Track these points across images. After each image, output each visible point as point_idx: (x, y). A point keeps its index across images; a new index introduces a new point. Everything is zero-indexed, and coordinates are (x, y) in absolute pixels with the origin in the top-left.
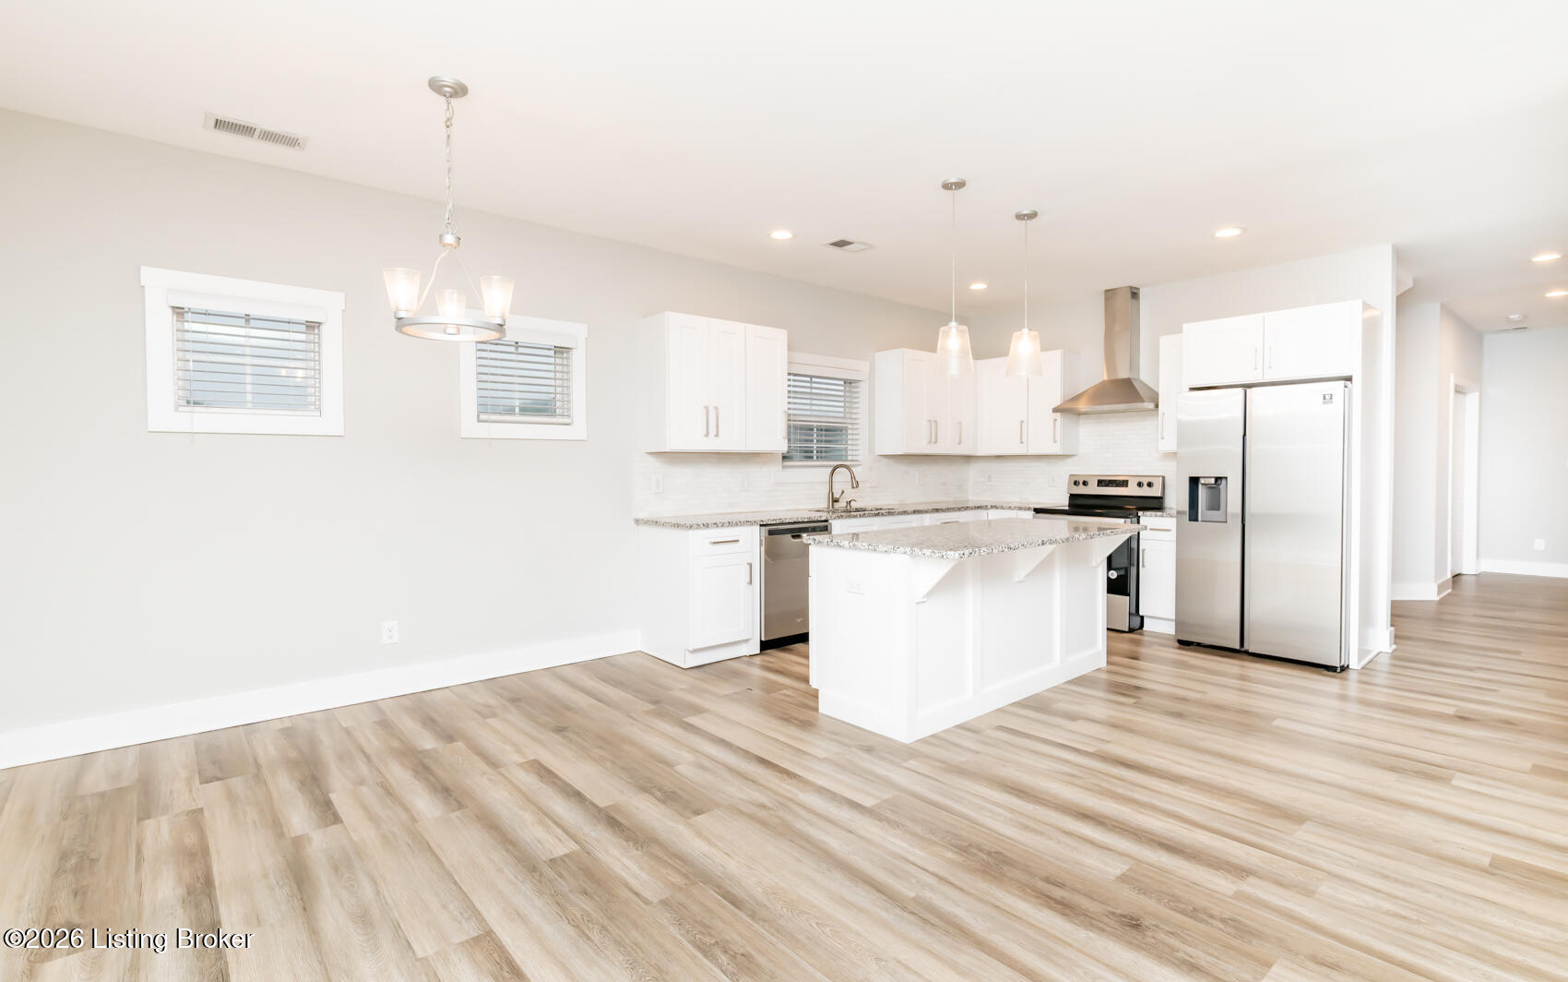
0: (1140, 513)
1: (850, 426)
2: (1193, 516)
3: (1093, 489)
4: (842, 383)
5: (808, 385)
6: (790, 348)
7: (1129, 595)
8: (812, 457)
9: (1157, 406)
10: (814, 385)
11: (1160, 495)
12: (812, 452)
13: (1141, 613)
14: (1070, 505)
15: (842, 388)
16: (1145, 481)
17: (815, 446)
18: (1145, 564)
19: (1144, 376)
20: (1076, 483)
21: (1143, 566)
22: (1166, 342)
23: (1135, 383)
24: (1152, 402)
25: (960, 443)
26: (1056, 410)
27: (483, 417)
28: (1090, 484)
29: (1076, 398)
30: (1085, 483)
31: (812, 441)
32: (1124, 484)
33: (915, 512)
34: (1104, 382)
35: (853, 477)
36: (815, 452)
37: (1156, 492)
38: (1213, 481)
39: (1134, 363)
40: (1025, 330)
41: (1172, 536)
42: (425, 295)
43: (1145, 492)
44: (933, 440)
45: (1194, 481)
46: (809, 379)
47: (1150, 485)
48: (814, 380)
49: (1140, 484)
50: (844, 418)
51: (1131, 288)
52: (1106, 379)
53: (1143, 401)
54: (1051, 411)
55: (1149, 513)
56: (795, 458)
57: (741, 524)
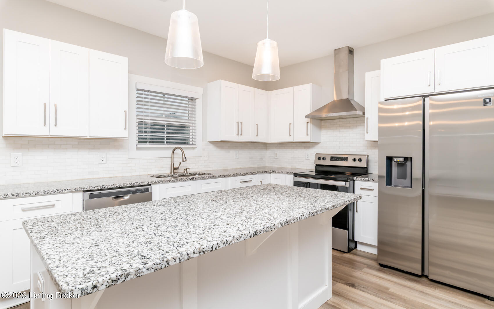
0: (355, 178)
1: (191, 125)
2: (389, 182)
3: (328, 162)
4: (187, 99)
5: (162, 99)
6: (130, 72)
7: (348, 229)
8: (163, 142)
9: (364, 113)
10: (166, 99)
11: (365, 166)
12: (164, 139)
13: (355, 240)
14: (316, 172)
15: (187, 102)
16: (357, 158)
17: (165, 136)
18: (358, 210)
19: (356, 98)
20: (319, 158)
21: (357, 211)
22: (369, 76)
23: (352, 102)
24: (361, 111)
25: (257, 136)
26: (307, 117)
28: (326, 159)
29: (320, 110)
30: (324, 159)
31: (164, 132)
32: (345, 159)
33: (220, 176)
34: (334, 101)
35: (183, 154)
36: (165, 139)
37: (363, 164)
38: (402, 160)
39: (351, 90)
41: (375, 193)
43: (357, 164)
44: (240, 133)
45: (390, 159)
46: (162, 95)
47: (360, 160)
48: (166, 96)
49: (354, 160)
50: (188, 120)
51: (349, 47)
52: (335, 99)
53: (356, 110)
55: (360, 178)
56: (146, 142)
57: (59, 192)
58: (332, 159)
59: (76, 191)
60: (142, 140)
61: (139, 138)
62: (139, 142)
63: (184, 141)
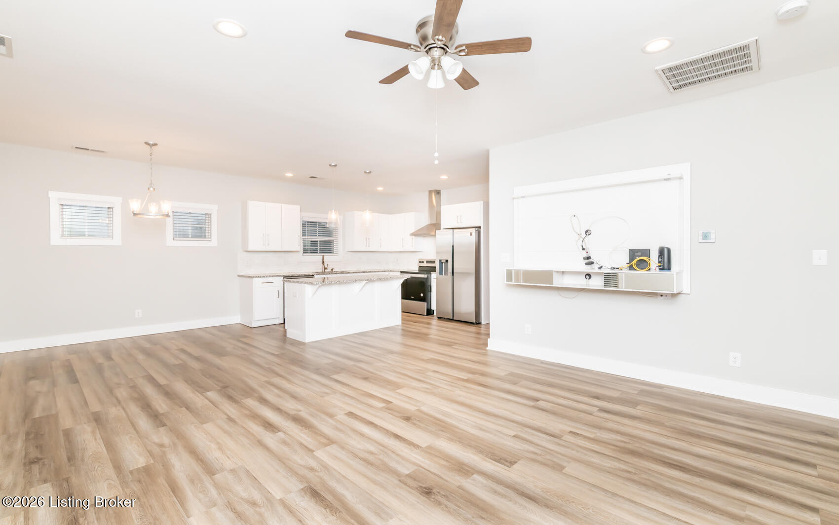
0: (431, 273)
1: (334, 241)
2: (441, 274)
3: (425, 264)
7: (427, 302)
8: (318, 252)
12: (318, 250)
13: (432, 309)
14: (419, 270)
17: (319, 248)
20: (421, 262)
21: (432, 292)
25: (381, 247)
26: (413, 234)
27: (175, 239)
29: (419, 230)
30: (423, 262)
31: (317, 246)
38: (445, 261)
40: (368, 211)
42: (144, 205)
44: (368, 246)
45: (440, 261)
50: (333, 238)
51: (437, 190)
52: (429, 223)
54: (409, 235)
56: (307, 252)
57: (275, 276)
58: (428, 262)
59: (281, 276)
60: (305, 251)
61: (304, 250)
62: (304, 252)
63: (330, 251)
